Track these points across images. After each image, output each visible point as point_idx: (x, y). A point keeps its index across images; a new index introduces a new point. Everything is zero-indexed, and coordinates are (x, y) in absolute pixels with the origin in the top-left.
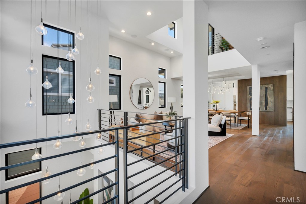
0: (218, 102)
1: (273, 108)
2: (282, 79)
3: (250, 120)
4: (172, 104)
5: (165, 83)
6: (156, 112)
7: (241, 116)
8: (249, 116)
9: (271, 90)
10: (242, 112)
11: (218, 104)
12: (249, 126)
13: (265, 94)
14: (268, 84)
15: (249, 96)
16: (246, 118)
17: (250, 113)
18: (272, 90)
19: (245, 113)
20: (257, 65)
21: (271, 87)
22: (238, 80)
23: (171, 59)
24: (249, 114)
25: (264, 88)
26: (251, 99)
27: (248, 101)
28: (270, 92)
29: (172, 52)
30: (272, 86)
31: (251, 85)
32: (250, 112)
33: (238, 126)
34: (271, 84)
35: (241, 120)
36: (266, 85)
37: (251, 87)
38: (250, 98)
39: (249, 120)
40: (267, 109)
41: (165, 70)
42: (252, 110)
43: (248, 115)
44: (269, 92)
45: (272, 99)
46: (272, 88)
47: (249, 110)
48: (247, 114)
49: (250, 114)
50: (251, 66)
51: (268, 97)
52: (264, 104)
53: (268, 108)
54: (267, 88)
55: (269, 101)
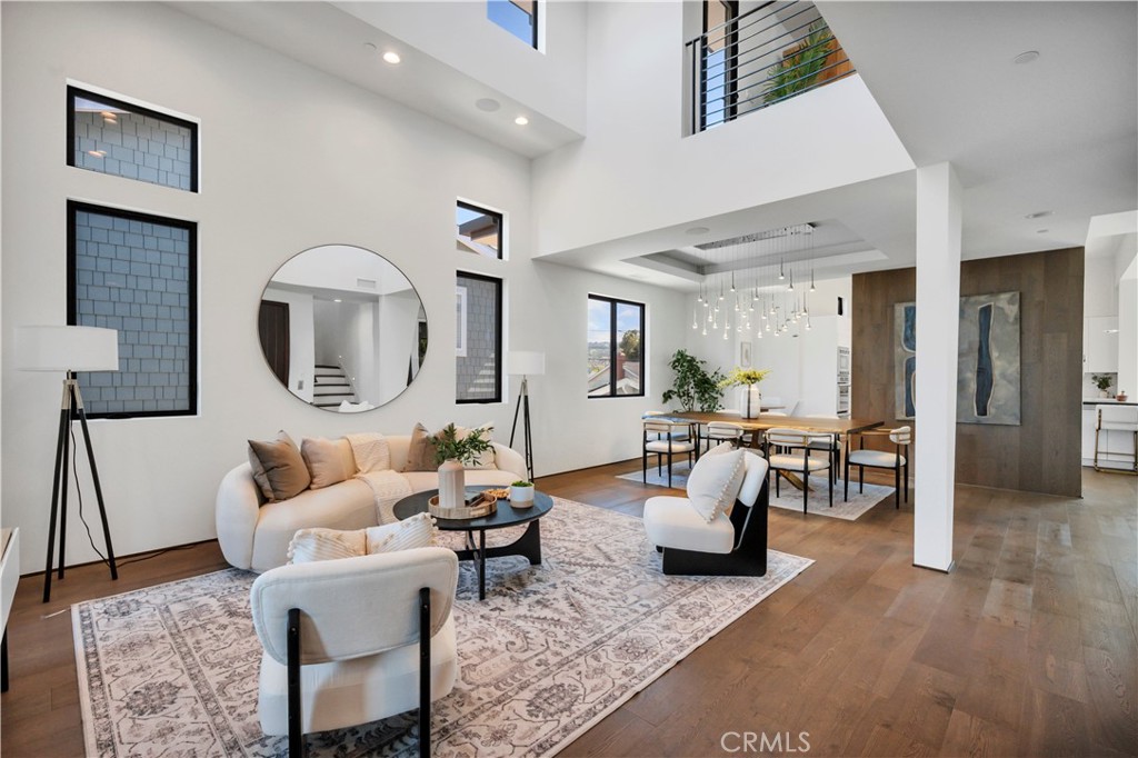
0: (756, 379)
1: (1017, 411)
2: (1063, 266)
3: (906, 466)
4: (524, 385)
5: (499, 282)
6: (420, 429)
7: (862, 448)
8: (902, 450)
9: (1007, 322)
10: (867, 430)
11: (754, 388)
12: (902, 493)
13: (977, 339)
14: (991, 293)
15: (900, 350)
16: (888, 459)
17: (908, 436)
18: (1011, 320)
19: (880, 431)
20: (946, 166)
21: (1006, 305)
22: (854, 276)
23: (530, 162)
24: (901, 437)
25: (974, 314)
26: (910, 367)
27: (900, 372)
28: (1004, 333)
29: (522, 121)
30: (1010, 302)
31: (914, 300)
32: (906, 428)
33: (846, 500)
34: (1005, 292)
35: (862, 467)
36: (983, 298)
37: (914, 308)
38: (908, 361)
39: (902, 471)
40: (985, 414)
41: (499, 216)
42: (918, 418)
43: (898, 445)
44: (995, 329)
45: (1010, 363)
46: (1013, 310)
47: (903, 417)
48: (893, 438)
49: (905, 439)
50: (913, 172)
51: (994, 354)
52: (973, 387)
53: (991, 410)
54: (986, 312)
55: (996, 373)
